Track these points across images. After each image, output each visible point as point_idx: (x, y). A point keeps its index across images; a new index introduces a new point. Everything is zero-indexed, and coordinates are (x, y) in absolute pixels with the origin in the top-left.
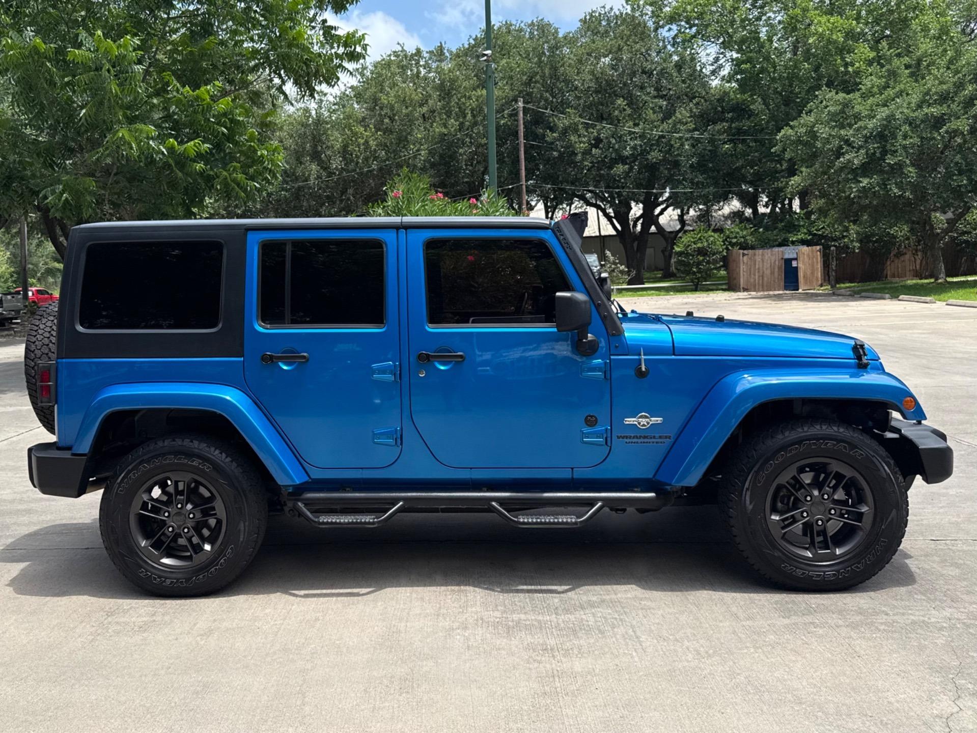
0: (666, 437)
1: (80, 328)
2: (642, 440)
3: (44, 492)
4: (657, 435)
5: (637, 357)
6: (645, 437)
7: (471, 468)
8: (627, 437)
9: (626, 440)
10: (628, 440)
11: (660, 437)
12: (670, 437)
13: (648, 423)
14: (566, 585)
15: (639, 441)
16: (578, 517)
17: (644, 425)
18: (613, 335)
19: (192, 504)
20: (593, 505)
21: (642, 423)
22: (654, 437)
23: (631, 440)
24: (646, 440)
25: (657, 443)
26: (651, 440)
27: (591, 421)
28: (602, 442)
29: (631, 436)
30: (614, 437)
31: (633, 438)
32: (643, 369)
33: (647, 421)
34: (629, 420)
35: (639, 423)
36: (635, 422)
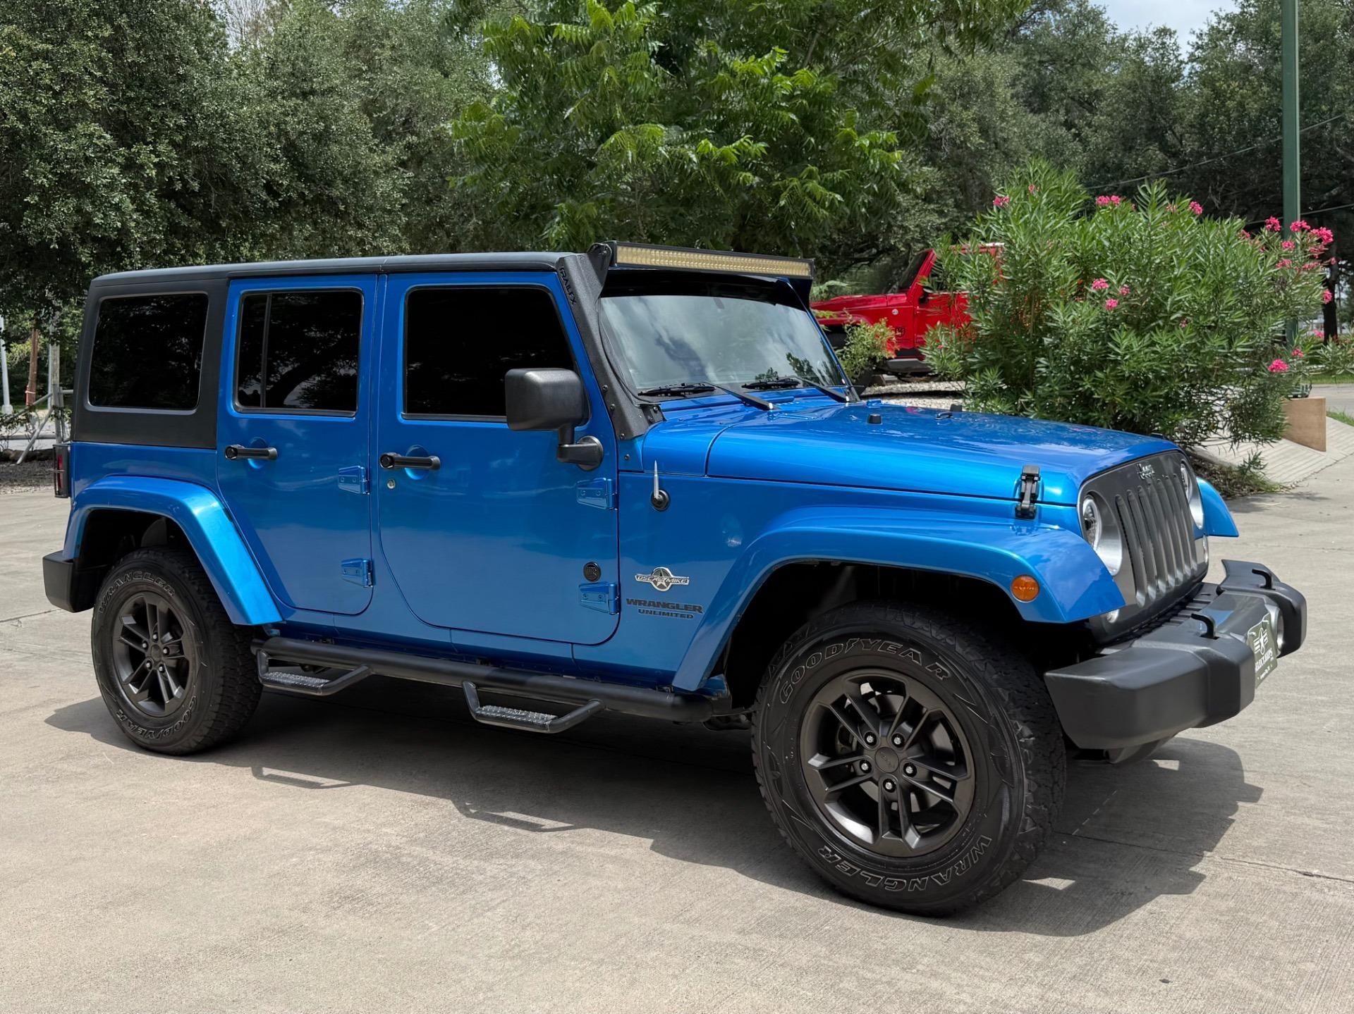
0: (694, 608)
1: (90, 406)
2: (661, 609)
4: (682, 604)
5: (650, 475)
6: (665, 605)
7: (451, 629)
8: (640, 603)
9: (638, 607)
10: (642, 608)
11: (686, 608)
12: (700, 610)
13: (668, 584)
14: (562, 821)
15: (658, 610)
16: (560, 715)
17: (661, 586)
18: (623, 440)
19: (172, 634)
20: (586, 702)
21: (659, 583)
22: (678, 607)
23: (646, 608)
24: (666, 610)
25: (682, 616)
26: (673, 611)
27: (592, 572)
28: (604, 606)
29: (645, 602)
30: (624, 602)
31: (649, 605)
32: (657, 496)
33: (666, 580)
34: (639, 578)
35: (655, 582)
36: (649, 581)
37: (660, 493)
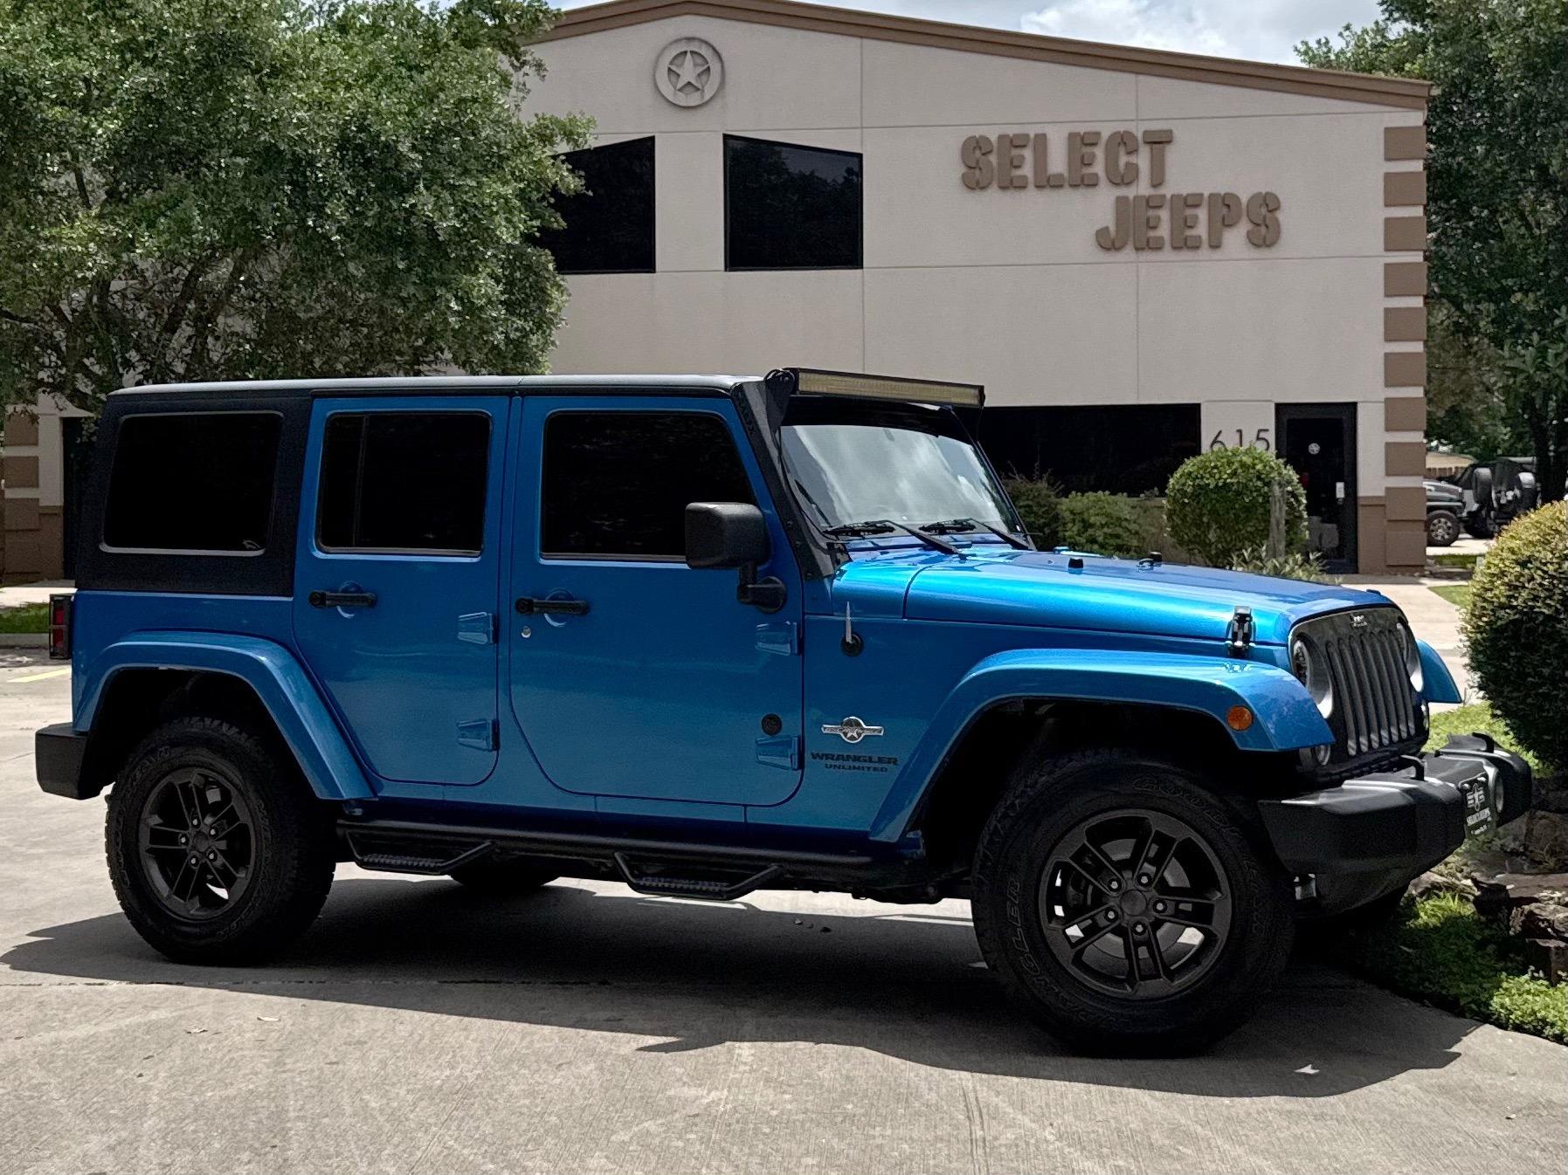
0: (889, 761)
2: (851, 763)
3: (46, 789)
4: (875, 757)
5: (841, 619)
6: (856, 759)
7: (596, 795)
8: (827, 756)
9: (824, 761)
10: (830, 762)
11: (880, 760)
12: (895, 762)
13: (859, 735)
15: (847, 764)
17: (852, 738)
18: (810, 578)
20: (761, 868)
21: (849, 735)
22: (870, 760)
23: (833, 763)
24: (857, 764)
25: (875, 769)
26: (867, 764)
27: (772, 724)
28: (787, 762)
29: (833, 756)
30: (807, 756)
31: (838, 759)
32: (849, 639)
33: (860, 731)
34: (828, 728)
35: (845, 734)
36: (838, 732)
37: (853, 638)
